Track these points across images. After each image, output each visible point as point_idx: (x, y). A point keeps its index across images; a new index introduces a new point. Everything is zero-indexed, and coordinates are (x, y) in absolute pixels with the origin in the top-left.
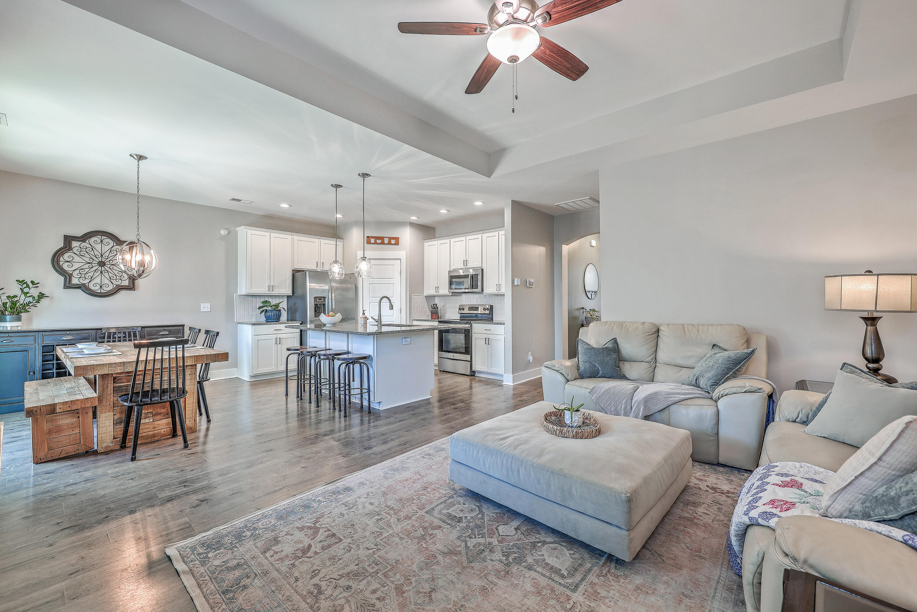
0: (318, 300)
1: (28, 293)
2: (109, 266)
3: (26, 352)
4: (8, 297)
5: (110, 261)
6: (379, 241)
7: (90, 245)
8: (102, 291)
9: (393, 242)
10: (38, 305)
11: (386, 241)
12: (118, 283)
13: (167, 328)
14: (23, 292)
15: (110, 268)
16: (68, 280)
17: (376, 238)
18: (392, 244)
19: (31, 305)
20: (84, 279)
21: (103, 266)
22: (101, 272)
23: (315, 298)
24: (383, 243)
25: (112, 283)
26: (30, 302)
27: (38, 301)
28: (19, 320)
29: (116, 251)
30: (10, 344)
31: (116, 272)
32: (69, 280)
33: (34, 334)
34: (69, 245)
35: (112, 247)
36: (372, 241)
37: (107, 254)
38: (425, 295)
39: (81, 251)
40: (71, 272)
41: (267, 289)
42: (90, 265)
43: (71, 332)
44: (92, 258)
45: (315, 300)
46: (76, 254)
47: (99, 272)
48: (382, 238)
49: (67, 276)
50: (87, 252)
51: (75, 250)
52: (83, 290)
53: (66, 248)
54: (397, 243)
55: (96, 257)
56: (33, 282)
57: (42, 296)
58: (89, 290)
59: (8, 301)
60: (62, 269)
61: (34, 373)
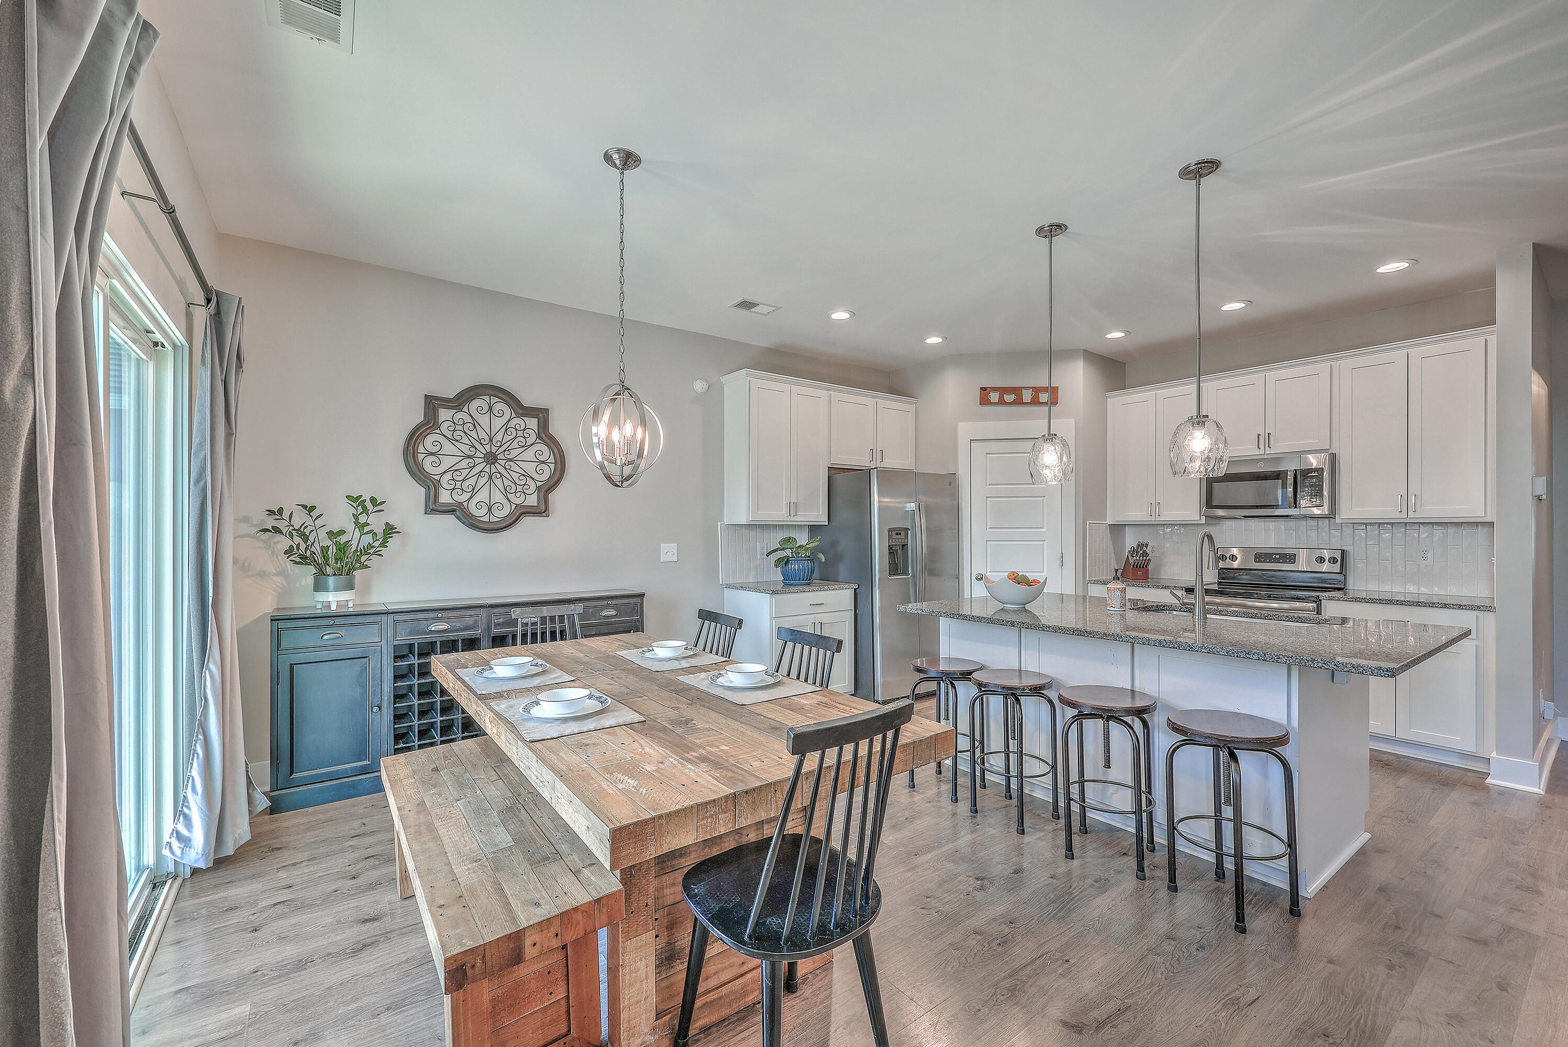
0: (894, 536)
1: (367, 524)
2: (503, 462)
3: (365, 659)
4: (331, 534)
5: (505, 451)
6: (1009, 398)
7: (471, 415)
8: (493, 519)
9: (1044, 397)
10: (384, 551)
11: (1027, 396)
12: (518, 501)
13: (614, 602)
14: (356, 523)
15: (505, 468)
16: (432, 493)
17: (1003, 391)
18: (1042, 403)
19: (371, 551)
20: (460, 492)
21: (493, 463)
22: (490, 477)
23: (890, 530)
24: (1019, 402)
25: (509, 501)
26: (370, 546)
27: (384, 544)
28: (350, 586)
29: (516, 430)
30: (336, 642)
31: (515, 476)
32: (435, 496)
33: (377, 618)
34: (435, 417)
35: (509, 421)
36: (994, 397)
37: (499, 437)
38: (1109, 521)
39: (454, 431)
40: (437, 478)
41: (784, 511)
42: (470, 460)
43: (446, 614)
44: (473, 446)
45: (890, 537)
46: (445, 436)
47: (487, 475)
48: (1017, 391)
49: (431, 486)
50: (465, 432)
51: (444, 428)
52: (458, 518)
53: (428, 423)
54: (1054, 401)
55: (481, 444)
56: (373, 500)
57: (390, 530)
58: (470, 517)
59: (329, 543)
60: (421, 469)
61: (380, 709)
